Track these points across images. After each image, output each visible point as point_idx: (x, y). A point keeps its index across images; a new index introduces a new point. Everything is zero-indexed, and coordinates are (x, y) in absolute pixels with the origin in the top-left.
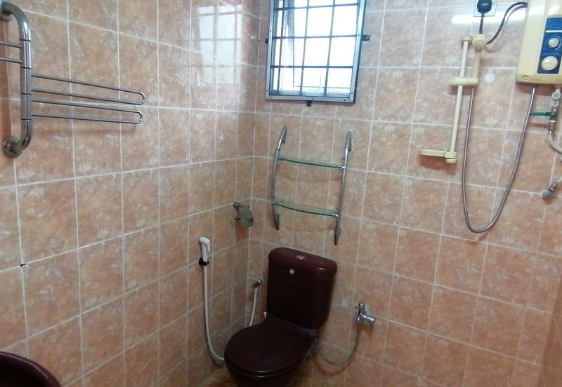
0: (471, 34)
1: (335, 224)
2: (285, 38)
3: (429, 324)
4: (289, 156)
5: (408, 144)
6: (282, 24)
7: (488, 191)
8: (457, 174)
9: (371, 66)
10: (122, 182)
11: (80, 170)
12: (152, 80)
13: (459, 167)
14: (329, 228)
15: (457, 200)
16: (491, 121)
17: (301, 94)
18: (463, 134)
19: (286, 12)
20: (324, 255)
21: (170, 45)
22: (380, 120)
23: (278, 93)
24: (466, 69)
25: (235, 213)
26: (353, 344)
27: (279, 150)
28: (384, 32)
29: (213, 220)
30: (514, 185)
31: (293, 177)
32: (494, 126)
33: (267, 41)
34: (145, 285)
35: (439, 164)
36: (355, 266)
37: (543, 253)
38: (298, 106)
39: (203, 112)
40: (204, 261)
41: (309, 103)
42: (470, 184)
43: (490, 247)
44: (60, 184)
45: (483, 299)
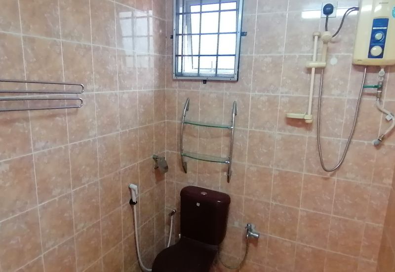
0: (319, 30)
1: (228, 168)
2: (185, 35)
3: (297, 237)
4: (192, 120)
5: (277, 110)
6: (183, 25)
7: (335, 142)
8: (313, 130)
9: (249, 54)
10: (69, 152)
11: (37, 146)
12: (88, 73)
13: (315, 126)
14: (223, 171)
15: (313, 148)
16: (336, 92)
17: (198, 75)
18: (316, 101)
19: (185, 16)
20: (220, 190)
21: (101, 46)
22: (257, 93)
23: (181, 75)
24: (317, 56)
25: (155, 163)
26: (244, 253)
27: (185, 116)
28: (257, 29)
29: (139, 171)
30: (354, 136)
31: (195, 135)
32: (338, 96)
33: (172, 37)
34: (91, 225)
35: (300, 123)
36: (243, 197)
37: (375, 184)
38: (197, 83)
39: (128, 93)
40: (134, 201)
41: (205, 82)
42: (322, 137)
43: (338, 181)
44: (22, 159)
45: (335, 217)
